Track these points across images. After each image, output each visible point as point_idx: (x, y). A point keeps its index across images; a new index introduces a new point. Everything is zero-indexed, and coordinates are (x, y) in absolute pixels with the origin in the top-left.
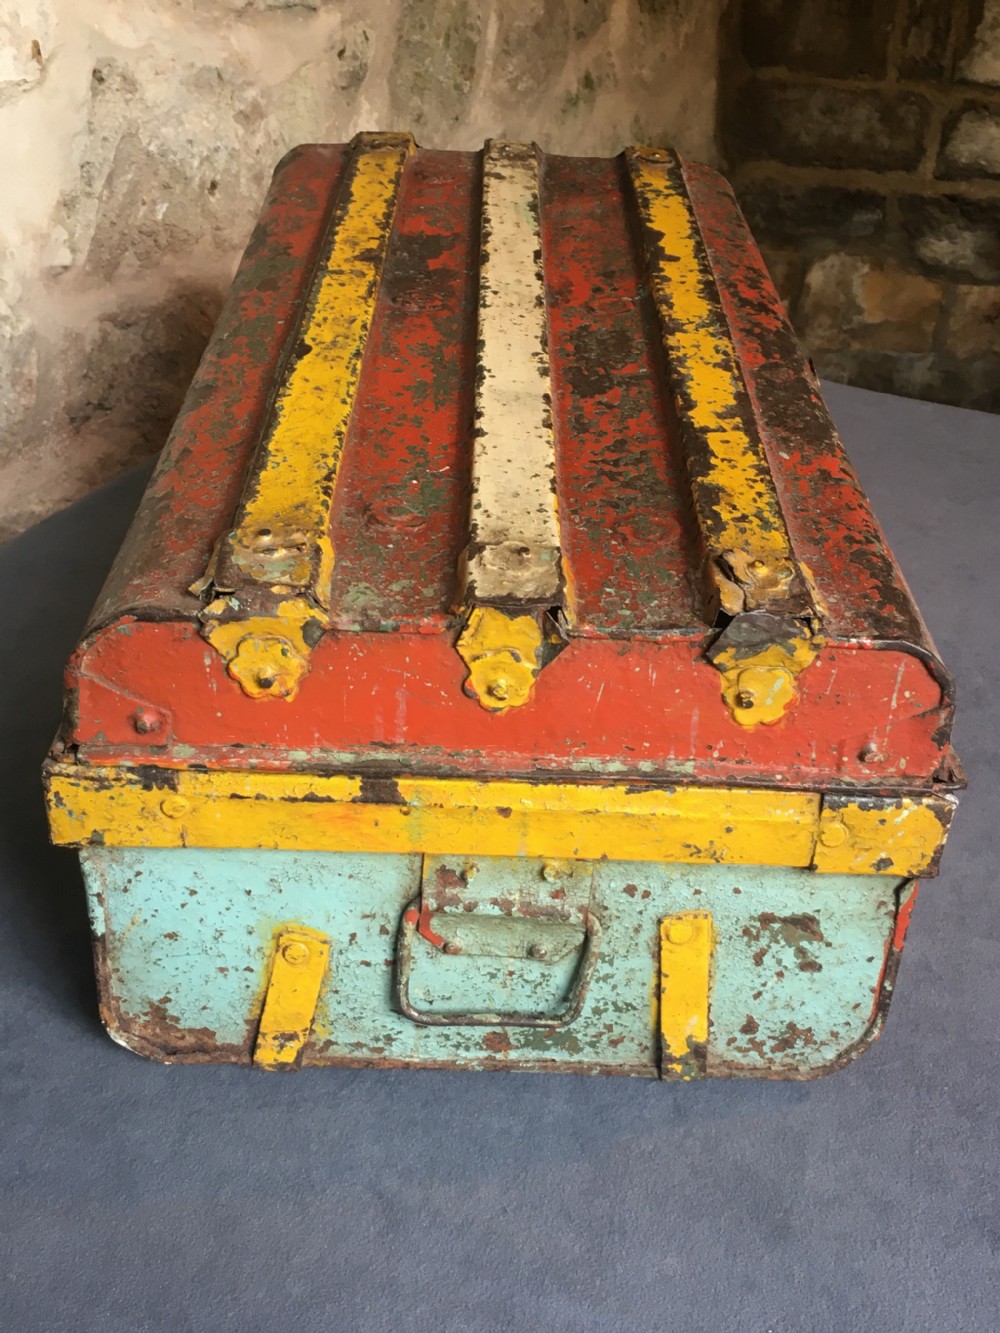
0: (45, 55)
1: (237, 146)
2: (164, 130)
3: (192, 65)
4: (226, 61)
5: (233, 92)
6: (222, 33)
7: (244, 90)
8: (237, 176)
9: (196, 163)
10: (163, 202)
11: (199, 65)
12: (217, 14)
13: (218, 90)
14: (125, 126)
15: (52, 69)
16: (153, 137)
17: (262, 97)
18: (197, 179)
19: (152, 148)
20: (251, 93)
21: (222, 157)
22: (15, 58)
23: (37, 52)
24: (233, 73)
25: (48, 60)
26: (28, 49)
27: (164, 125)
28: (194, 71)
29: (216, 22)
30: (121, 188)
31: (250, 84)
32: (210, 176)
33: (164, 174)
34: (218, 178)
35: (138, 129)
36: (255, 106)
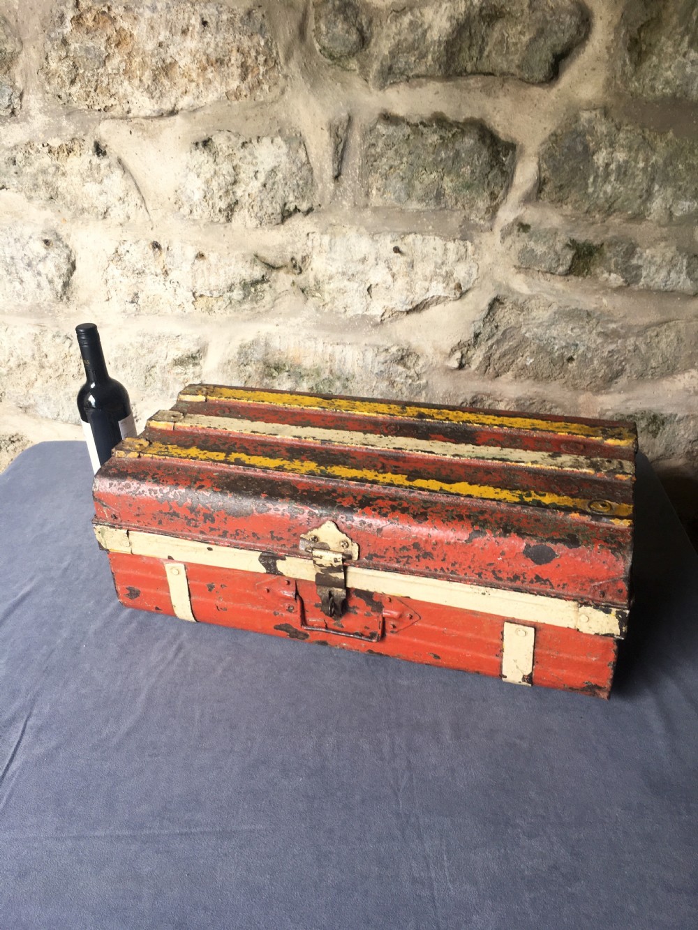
0: (464, 289)
1: (593, 346)
2: (535, 329)
3: (568, 307)
4: (596, 308)
5: (598, 323)
6: (597, 296)
7: (608, 324)
8: (592, 360)
9: (556, 347)
10: (531, 358)
11: (573, 307)
12: (595, 288)
13: (587, 320)
14: (513, 323)
15: (470, 295)
16: (528, 330)
17: (622, 328)
18: (556, 354)
19: (527, 335)
20: (613, 326)
21: (582, 349)
22: (444, 288)
23: (459, 287)
24: (600, 315)
25: (467, 291)
26: (452, 285)
27: (537, 327)
28: (568, 309)
29: (596, 291)
30: (506, 346)
31: (612, 321)
32: (568, 354)
33: (534, 347)
34: (575, 357)
35: (521, 327)
36: (614, 332)
